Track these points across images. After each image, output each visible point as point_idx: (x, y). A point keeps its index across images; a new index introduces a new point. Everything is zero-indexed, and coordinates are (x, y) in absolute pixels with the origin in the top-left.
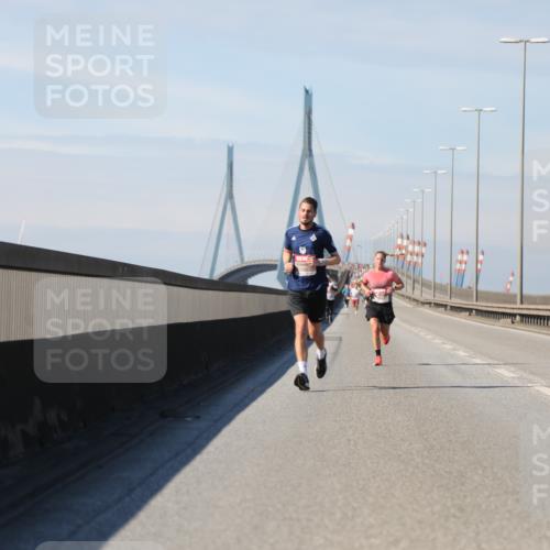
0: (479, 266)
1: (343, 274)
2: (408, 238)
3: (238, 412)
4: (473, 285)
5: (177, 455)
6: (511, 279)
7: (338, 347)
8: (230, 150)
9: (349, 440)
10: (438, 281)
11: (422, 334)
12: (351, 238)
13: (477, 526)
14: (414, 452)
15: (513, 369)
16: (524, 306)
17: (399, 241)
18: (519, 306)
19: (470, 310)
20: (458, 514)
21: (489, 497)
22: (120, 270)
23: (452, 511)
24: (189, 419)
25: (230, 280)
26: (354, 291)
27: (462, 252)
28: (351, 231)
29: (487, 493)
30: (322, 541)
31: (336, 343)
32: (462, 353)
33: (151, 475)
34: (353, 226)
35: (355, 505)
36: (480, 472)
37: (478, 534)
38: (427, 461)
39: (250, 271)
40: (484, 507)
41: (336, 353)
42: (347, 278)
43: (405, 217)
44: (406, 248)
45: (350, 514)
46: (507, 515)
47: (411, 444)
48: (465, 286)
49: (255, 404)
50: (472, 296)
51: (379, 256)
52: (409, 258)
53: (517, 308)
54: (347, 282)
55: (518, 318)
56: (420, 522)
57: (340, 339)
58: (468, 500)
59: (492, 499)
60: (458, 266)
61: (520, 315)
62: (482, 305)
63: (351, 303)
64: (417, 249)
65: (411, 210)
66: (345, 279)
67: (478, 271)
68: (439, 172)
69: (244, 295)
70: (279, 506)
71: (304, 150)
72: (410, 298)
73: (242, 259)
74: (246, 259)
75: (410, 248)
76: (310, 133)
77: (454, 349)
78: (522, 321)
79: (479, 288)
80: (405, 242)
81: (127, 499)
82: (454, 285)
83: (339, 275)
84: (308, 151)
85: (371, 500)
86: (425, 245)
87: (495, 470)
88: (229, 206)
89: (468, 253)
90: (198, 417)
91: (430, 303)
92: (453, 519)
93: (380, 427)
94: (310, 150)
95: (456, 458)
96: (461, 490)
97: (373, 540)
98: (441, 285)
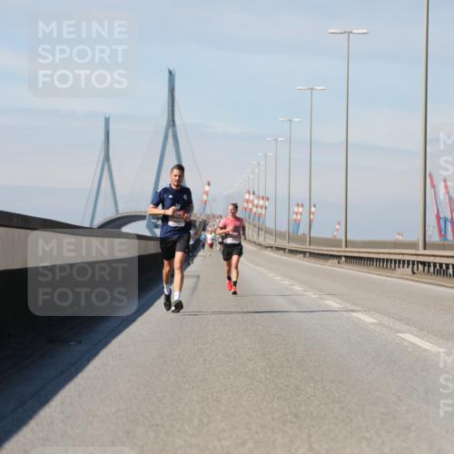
0: (312, 216)
1: (200, 223)
2: (254, 194)
3: (114, 337)
4: (307, 232)
5: (62, 373)
6: (338, 227)
7: (196, 284)
8: (107, 121)
9: (206, 360)
10: (278, 229)
11: (265, 272)
12: (207, 193)
13: (310, 429)
14: (259, 369)
15: (338, 301)
16: (347, 250)
17: (247, 196)
18: (344, 249)
19: (304, 253)
20: (294, 420)
21: (319, 406)
22: (15, 220)
23: (290, 417)
24: (72, 343)
26: (209, 237)
27: (298, 205)
28: (207, 188)
29: (317, 403)
31: (194, 280)
32: (298, 288)
34: (209, 184)
35: (210, 413)
36: (312, 385)
37: (310, 436)
38: (268, 376)
39: (124, 221)
40: (315, 413)
41: (195, 288)
42: (204, 226)
43: (252, 177)
44: (252, 202)
45: (206, 421)
48: (300, 233)
49: (127, 330)
50: (306, 241)
51: (231, 207)
52: (254, 210)
53: (342, 250)
54: (204, 229)
55: (343, 259)
56: (263, 426)
57: (198, 277)
58: (302, 408)
59: (322, 407)
60: (295, 216)
61: (345, 257)
62: (314, 249)
63: (207, 246)
64: (261, 202)
65: (257, 171)
66: (202, 226)
67: (311, 221)
68: (280, 139)
71: (168, 121)
72: (254, 243)
73: (117, 211)
74: (120, 212)
75: (256, 202)
76: (173, 107)
77: (292, 285)
78: (346, 261)
79: (312, 235)
80: (252, 197)
81: (20, 410)
82: (291, 233)
83: (197, 224)
84: (172, 122)
85: (223, 409)
86: (268, 199)
87: (325, 383)
88: (106, 168)
89: (302, 206)
90: (80, 342)
91: (272, 247)
92: (289, 424)
93: (231, 349)
94: (173, 121)
95: (293, 374)
97: (223, 442)
98: (281, 232)
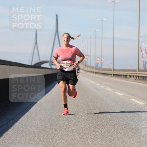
0: (102, 61)
5: (22, 111)
6: (111, 65)
8: (36, 31)
10: (92, 65)
11: (87, 79)
15: (111, 88)
19: (100, 73)
25: (36, 65)
27: (98, 58)
30: (61, 134)
32: (98, 84)
33: (15, 117)
46: (109, 127)
47: (84, 108)
48: (99, 67)
50: (100, 69)
53: (112, 72)
61: (113, 74)
62: (103, 72)
64: (86, 57)
65: (85, 47)
67: (102, 63)
69: (40, 69)
70: (49, 125)
71: (56, 31)
72: (84, 70)
74: (41, 60)
76: (57, 26)
77: (96, 83)
78: (113, 76)
79: (102, 67)
81: (8, 123)
86: (88, 56)
88: (36, 46)
94: (58, 31)
96: (97, 120)
98: (92, 67)
